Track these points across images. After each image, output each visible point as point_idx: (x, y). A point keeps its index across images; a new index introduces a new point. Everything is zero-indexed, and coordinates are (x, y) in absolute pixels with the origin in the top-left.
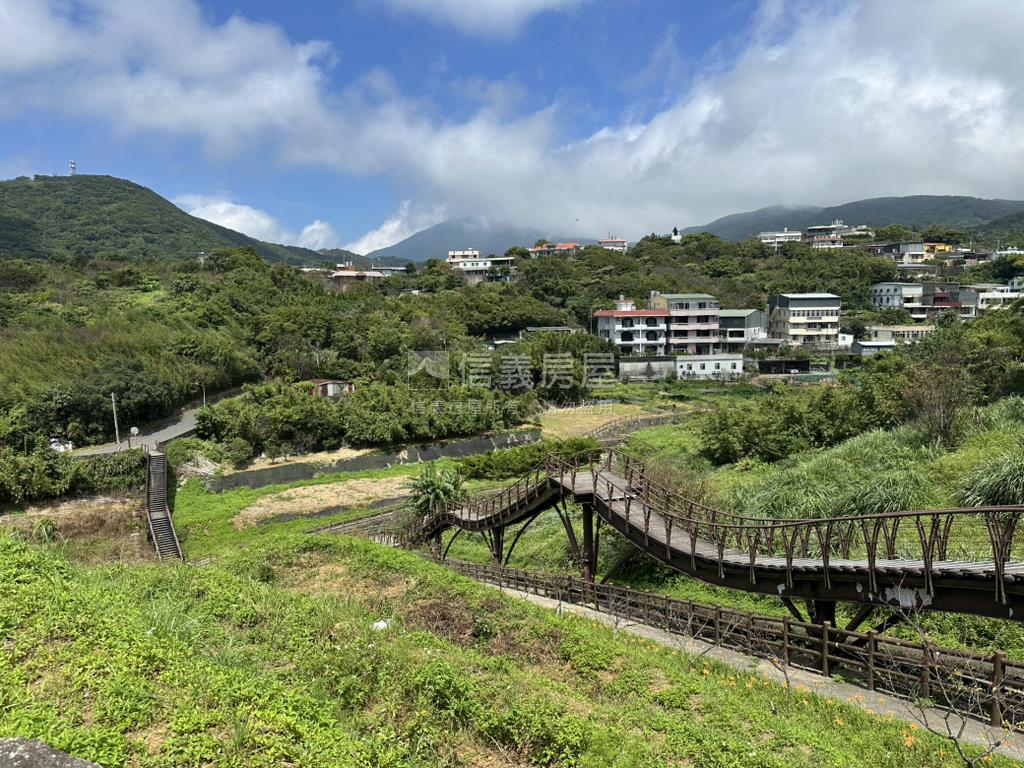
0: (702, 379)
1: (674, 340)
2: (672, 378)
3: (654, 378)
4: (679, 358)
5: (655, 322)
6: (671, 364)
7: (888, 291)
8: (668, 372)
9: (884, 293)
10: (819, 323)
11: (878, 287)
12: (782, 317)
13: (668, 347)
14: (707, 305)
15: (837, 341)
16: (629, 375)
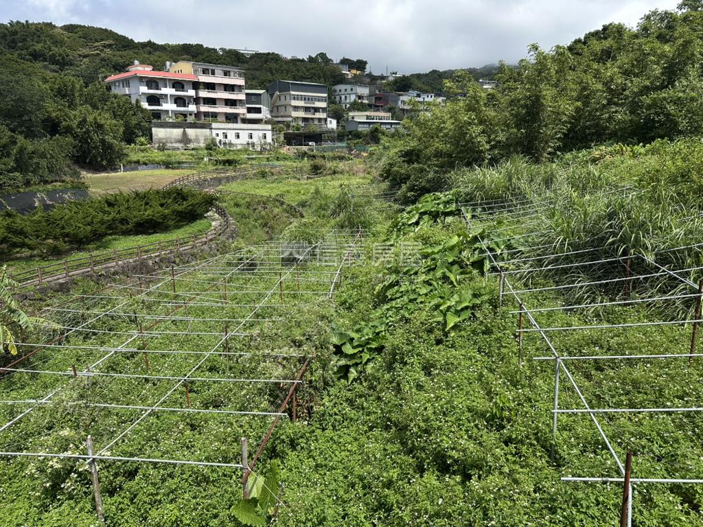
0: (239, 147)
1: (204, 108)
2: (212, 146)
3: (191, 146)
4: (214, 125)
5: (183, 87)
6: (207, 131)
7: (346, 90)
8: (205, 140)
9: (343, 92)
10: (313, 108)
11: (338, 87)
12: (283, 102)
13: (198, 115)
14: (232, 74)
15: (326, 124)
16: (164, 141)
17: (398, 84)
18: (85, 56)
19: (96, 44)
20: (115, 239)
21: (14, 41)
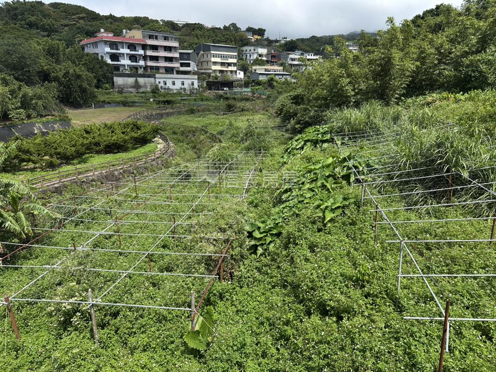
1: (150, 63)
2: (155, 90)
3: (141, 90)
4: (157, 75)
5: (135, 48)
6: (152, 80)
7: (250, 50)
8: (151, 86)
9: (248, 52)
10: (227, 63)
11: (245, 48)
12: (205, 59)
13: (146, 68)
14: (170, 39)
15: (236, 75)
16: (122, 87)
17: (288, 46)
18: (66, 26)
19: (74, 17)
20: (91, 157)
21: (15, 15)
